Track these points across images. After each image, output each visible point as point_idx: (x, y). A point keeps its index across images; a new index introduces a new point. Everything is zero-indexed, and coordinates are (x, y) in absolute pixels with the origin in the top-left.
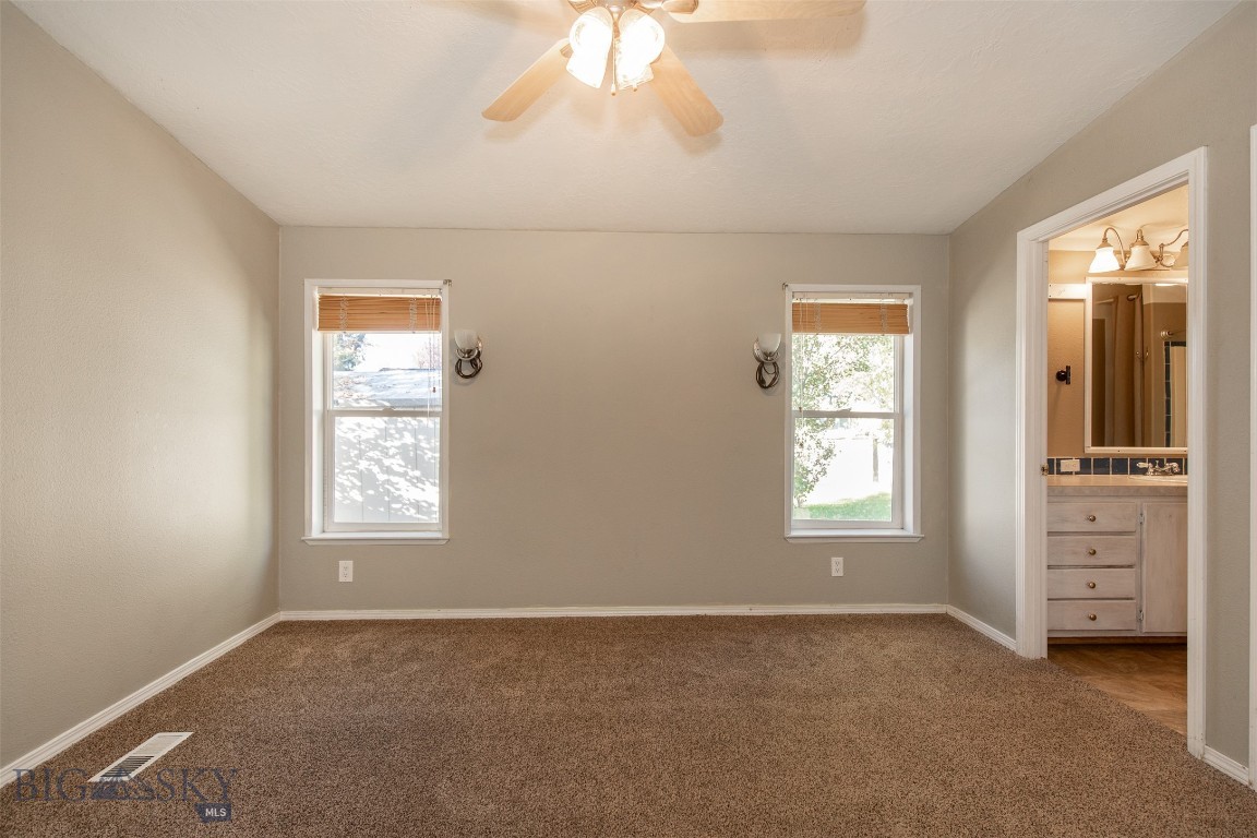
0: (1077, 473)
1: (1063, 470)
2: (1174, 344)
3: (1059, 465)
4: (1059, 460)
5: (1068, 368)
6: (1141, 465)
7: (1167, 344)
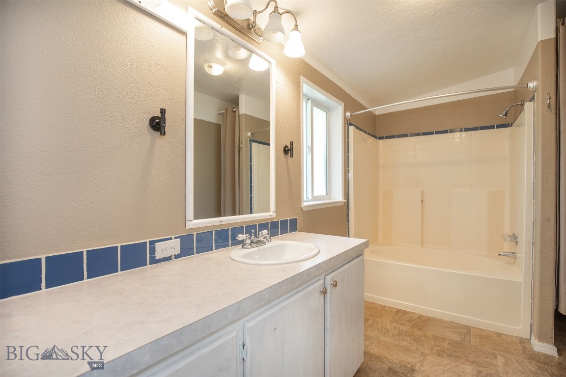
0: (177, 257)
1: (159, 255)
2: (254, 141)
3: (153, 250)
4: (152, 243)
5: (163, 111)
6: (241, 237)
7: (250, 141)
